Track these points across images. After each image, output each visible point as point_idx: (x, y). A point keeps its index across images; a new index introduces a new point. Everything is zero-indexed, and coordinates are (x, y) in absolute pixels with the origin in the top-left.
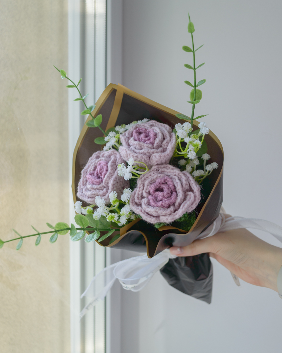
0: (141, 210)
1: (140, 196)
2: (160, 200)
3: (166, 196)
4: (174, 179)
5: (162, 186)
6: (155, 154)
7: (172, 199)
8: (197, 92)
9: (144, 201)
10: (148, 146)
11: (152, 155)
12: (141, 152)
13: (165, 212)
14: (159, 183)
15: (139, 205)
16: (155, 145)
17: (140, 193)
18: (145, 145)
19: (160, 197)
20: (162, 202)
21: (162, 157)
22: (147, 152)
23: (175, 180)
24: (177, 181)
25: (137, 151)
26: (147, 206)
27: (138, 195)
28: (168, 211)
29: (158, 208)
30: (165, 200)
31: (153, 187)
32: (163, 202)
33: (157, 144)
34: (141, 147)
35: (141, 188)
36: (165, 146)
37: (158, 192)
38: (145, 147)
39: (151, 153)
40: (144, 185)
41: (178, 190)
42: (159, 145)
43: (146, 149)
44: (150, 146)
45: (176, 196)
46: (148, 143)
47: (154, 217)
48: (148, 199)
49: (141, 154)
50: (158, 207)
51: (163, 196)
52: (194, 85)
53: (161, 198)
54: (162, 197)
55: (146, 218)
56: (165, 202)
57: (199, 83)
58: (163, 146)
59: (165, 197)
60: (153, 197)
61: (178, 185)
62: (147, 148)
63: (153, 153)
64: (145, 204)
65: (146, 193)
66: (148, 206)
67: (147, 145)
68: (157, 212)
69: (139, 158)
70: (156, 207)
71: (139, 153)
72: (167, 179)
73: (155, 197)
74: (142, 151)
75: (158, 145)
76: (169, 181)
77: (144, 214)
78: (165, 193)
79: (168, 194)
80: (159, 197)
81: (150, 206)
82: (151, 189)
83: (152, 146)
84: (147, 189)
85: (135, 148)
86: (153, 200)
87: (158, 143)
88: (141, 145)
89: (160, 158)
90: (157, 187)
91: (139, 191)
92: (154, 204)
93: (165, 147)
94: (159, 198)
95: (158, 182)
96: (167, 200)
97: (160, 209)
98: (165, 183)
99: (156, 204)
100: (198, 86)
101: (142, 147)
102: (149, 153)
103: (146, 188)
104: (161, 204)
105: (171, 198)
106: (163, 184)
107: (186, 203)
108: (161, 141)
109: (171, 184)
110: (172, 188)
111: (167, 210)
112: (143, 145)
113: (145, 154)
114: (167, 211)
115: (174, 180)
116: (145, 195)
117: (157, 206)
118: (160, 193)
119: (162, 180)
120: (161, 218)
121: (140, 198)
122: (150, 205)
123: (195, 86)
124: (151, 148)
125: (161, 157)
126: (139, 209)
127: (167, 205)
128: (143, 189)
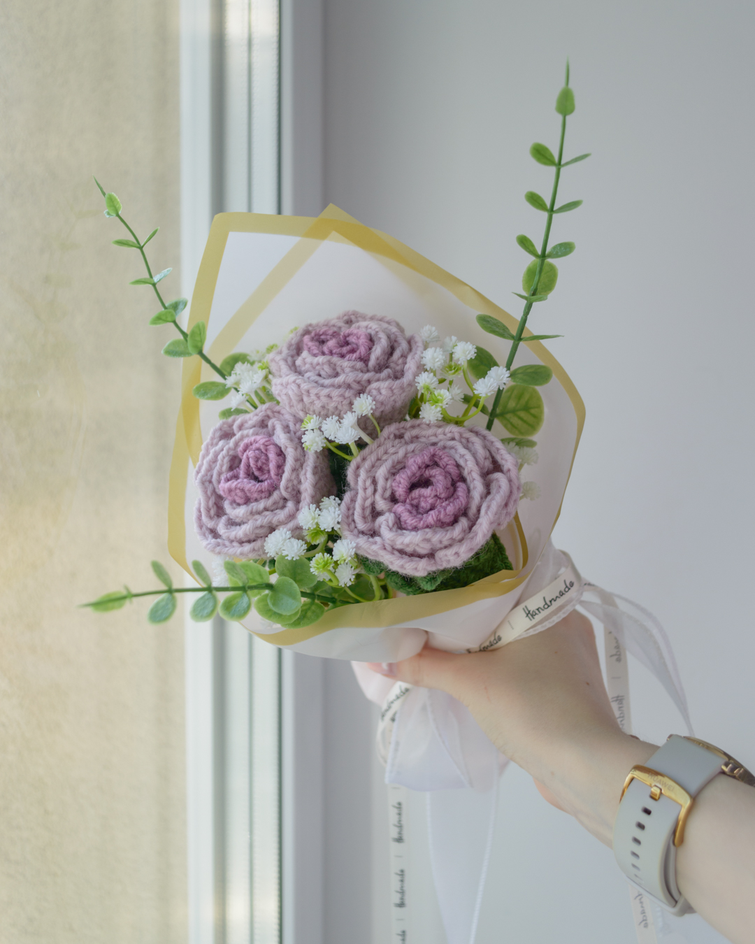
0: (384, 546)
1: (368, 512)
2: (429, 507)
3: (443, 496)
4: (452, 448)
5: (427, 473)
6: (374, 385)
7: (461, 499)
8: (546, 268)
9: (385, 521)
10: (353, 367)
11: (368, 389)
12: (336, 381)
13: (449, 535)
14: (420, 468)
15: (374, 533)
16: (372, 362)
17: (368, 503)
18: (345, 363)
19: (428, 499)
20: (437, 513)
21: (395, 391)
22: (355, 381)
23: (456, 450)
24: (462, 450)
25: (327, 382)
26: (396, 531)
27: (364, 509)
28: (457, 531)
29: (427, 530)
30: (444, 504)
31: (404, 479)
32: (440, 512)
33: (378, 359)
34: (334, 369)
35: (370, 491)
36: (398, 365)
37: (418, 490)
38: (347, 370)
39: (363, 383)
40: (374, 482)
41: (468, 474)
42: (382, 363)
43: (350, 374)
44: (359, 365)
45: (466, 489)
46: (353, 358)
47: (421, 557)
48: (394, 513)
49: (339, 387)
50: (427, 527)
51: (436, 496)
52: (539, 252)
53: (430, 502)
54: (433, 500)
55: (401, 563)
56: (445, 510)
57: (554, 248)
58: (392, 365)
59: (440, 498)
60: (408, 507)
61: (466, 461)
62: (352, 371)
63: (369, 382)
64: (391, 529)
65: (385, 499)
66: (400, 531)
67: (352, 363)
68: (428, 540)
69: (334, 399)
70: (423, 528)
71: (333, 386)
72: (437, 453)
73: (412, 505)
74: (341, 379)
75: (378, 362)
76: (443, 457)
77: (393, 554)
78: (440, 486)
79: (448, 489)
80: (426, 502)
81: (404, 531)
82: (399, 487)
83: (364, 365)
84: (385, 490)
85: (320, 375)
86: (411, 513)
87: (380, 359)
88: (335, 365)
89: (390, 392)
90: (413, 478)
91: (365, 499)
92: (416, 522)
93: (398, 368)
94: (424, 505)
95: (416, 466)
96: (449, 504)
97: (435, 532)
98: (434, 463)
99: (422, 522)
100: (550, 256)
101: (339, 369)
102: (359, 383)
103: (383, 488)
104: (435, 519)
105: (458, 498)
106: (427, 466)
107: (493, 499)
108: (387, 351)
109: (450, 462)
110: (452, 474)
111: (454, 529)
112: (339, 363)
113: (349, 387)
114: (455, 533)
115: (452, 452)
116: (381, 505)
117: (425, 526)
118: (427, 492)
119: (426, 457)
120: (440, 555)
121: (370, 518)
122: (405, 529)
123: (543, 256)
124: (362, 372)
125: (392, 391)
126: (376, 543)
127: (452, 519)
128: (375, 491)
